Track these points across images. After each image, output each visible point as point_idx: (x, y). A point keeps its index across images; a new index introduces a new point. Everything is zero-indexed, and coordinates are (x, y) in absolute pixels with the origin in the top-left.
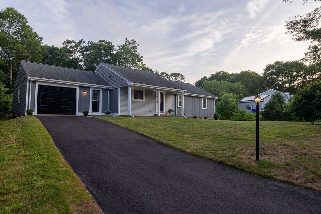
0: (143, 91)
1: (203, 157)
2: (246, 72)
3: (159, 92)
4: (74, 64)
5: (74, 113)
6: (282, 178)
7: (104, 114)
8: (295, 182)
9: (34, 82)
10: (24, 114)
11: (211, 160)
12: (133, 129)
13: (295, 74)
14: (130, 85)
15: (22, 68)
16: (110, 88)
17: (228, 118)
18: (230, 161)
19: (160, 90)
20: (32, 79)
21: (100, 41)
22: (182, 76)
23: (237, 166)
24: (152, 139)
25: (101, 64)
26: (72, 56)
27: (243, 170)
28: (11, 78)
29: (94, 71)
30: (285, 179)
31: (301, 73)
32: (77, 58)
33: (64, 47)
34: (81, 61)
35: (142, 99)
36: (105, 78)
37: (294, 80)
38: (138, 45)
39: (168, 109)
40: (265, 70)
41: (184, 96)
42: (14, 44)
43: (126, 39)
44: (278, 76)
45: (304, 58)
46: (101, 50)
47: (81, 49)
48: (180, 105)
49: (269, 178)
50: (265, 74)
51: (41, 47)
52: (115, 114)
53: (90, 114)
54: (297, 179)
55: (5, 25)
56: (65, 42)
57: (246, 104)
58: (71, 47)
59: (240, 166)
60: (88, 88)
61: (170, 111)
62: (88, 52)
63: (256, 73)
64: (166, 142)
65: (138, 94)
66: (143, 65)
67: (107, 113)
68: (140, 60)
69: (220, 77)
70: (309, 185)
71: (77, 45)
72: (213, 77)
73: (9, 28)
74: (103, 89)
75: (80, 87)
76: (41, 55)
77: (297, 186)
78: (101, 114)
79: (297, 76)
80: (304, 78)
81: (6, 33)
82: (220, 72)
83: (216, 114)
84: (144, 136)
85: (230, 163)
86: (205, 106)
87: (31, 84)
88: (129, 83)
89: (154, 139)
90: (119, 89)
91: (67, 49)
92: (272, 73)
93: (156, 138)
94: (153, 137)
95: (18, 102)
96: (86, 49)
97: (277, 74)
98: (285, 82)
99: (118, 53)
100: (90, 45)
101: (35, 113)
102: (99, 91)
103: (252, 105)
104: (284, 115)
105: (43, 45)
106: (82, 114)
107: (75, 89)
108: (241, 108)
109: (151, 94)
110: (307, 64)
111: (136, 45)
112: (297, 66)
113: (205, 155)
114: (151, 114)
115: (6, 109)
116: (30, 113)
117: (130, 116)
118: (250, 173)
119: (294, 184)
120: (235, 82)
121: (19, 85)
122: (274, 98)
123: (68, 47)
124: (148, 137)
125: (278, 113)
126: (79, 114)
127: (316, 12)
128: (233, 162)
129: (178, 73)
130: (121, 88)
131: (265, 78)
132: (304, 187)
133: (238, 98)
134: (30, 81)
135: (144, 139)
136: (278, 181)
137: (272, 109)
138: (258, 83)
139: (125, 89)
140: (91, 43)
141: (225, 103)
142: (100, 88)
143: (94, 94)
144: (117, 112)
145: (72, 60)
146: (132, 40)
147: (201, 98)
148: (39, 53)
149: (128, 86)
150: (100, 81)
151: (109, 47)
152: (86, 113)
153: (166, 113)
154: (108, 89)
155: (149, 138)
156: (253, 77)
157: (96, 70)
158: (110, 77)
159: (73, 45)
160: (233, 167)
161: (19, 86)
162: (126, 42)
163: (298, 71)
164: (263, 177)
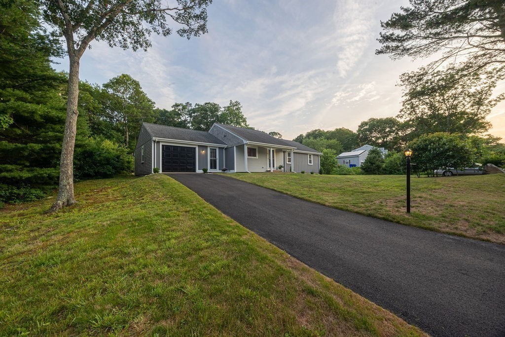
0: (255, 149)
1: (347, 210)
2: (340, 129)
3: (272, 149)
4: (182, 125)
5: (195, 171)
6: (447, 230)
7: (221, 171)
8: (464, 233)
9: (158, 142)
10: (151, 173)
11: (357, 213)
12: (261, 184)
13: (387, 130)
14: (246, 144)
15: (145, 129)
16: (225, 146)
17: (328, 173)
18: (380, 214)
19: (273, 148)
20: (157, 139)
21: (206, 104)
22: (279, 134)
23: (390, 219)
24: (284, 194)
25: (215, 124)
26: (180, 118)
27: (398, 223)
28: (128, 139)
29: (208, 131)
30: (453, 231)
31: (394, 129)
32: (186, 120)
33: (173, 110)
34: (189, 123)
35: (255, 156)
36: (220, 137)
37: (388, 136)
38: (241, 107)
39: (278, 166)
40: (359, 126)
41: (294, 153)
42: (129, 108)
43: (231, 101)
44: (371, 133)
45: (398, 115)
46: (207, 111)
47: (189, 111)
48: (289, 161)
49: (432, 230)
50: (359, 130)
51: (154, 111)
52: (232, 171)
53: (208, 171)
54: (466, 231)
55: (120, 90)
56: (174, 106)
57: (343, 159)
58: (179, 110)
59: (394, 219)
60: (206, 147)
61: (280, 167)
62: (196, 114)
63: (350, 130)
64: (300, 196)
65: (252, 152)
66: (246, 125)
67: (224, 170)
68: (244, 121)
69: (316, 134)
70: (484, 237)
71: (184, 108)
72: (309, 135)
73: (123, 93)
74: (219, 148)
75: (199, 146)
76: (154, 118)
77: (468, 238)
78: (218, 171)
79: (390, 132)
80: (397, 133)
81: (121, 98)
82: (316, 130)
83: (321, 169)
84: (275, 191)
85: (381, 216)
86: (310, 162)
87: (156, 144)
88: (245, 142)
89: (287, 194)
90: (235, 147)
91: (176, 111)
92: (366, 130)
93: (289, 193)
94: (285, 192)
95: (142, 162)
96: (194, 111)
97: (370, 130)
98: (378, 138)
99: (223, 115)
100: (197, 107)
101: (161, 171)
102: (216, 149)
103: (349, 161)
104: (384, 170)
105: (154, 109)
106: (201, 171)
107: (195, 148)
108: (340, 163)
109: (263, 151)
110: (402, 121)
111: (240, 106)
112: (390, 122)
113: (349, 208)
114: (263, 170)
115: (129, 168)
116: (156, 171)
117: (247, 172)
118: (409, 225)
119: (465, 237)
120: (331, 139)
121: (142, 145)
122: (371, 154)
123: (177, 110)
124: (279, 192)
125: (379, 167)
126: (199, 171)
127: (430, 67)
128: (382, 214)
129: (276, 132)
130: (236, 146)
131: (359, 134)
132: (477, 239)
133: (336, 153)
134: (154, 141)
135: (277, 194)
136: (444, 233)
137: (372, 164)
138: (352, 139)
139: (241, 148)
140: (198, 105)
141: (325, 159)
142: (217, 147)
143: (211, 153)
144: (234, 169)
145: (181, 121)
146: (236, 102)
147: (307, 154)
148: (152, 116)
149: (243, 145)
150: (215, 140)
151: (214, 108)
152: (205, 171)
153: (277, 169)
154: (224, 148)
155: (281, 192)
156: (347, 133)
157: (210, 130)
158: (225, 136)
159: (181, 107)
160: (385, 219)
161: (143, 147)
162: (231, 103)
163: (391, 128)
164: (426, 229)
